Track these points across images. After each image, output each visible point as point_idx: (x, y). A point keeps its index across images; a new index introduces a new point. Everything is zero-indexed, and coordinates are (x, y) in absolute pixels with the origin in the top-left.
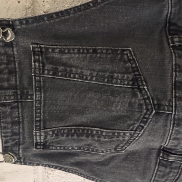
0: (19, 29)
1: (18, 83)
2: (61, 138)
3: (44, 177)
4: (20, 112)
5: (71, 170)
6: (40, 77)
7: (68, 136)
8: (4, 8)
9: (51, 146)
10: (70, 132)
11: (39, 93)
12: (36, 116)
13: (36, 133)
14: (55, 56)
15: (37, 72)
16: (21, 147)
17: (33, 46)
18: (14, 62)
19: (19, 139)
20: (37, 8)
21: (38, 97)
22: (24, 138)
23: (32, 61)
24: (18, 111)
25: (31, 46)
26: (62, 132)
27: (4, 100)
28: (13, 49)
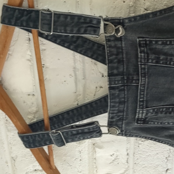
0: (128, 26)
1: (125, 70)
2: (160, 115)
3: (135, 147)
4: (126, 93)
5: (164, 141)
6: (145, 65)
7: (166, 113)
8: (112, 7)
9: (149, 121)
10: (168, 110)
11: (144, 78)
12: (140, 97)
13: (139, 111)
14: (157, 47)
15: (143, 61)
16: (124, 122)
17: (140, 39)
18: (122, 53)
19: (123, 115)
20: (138, 5)
21: (143, 82)
22: (127, 115)
23: (139, 52)
24: (124, 93)
25: (138, 40)
26: (161, 110)
27: (113, 84)
28: (122, 42)
